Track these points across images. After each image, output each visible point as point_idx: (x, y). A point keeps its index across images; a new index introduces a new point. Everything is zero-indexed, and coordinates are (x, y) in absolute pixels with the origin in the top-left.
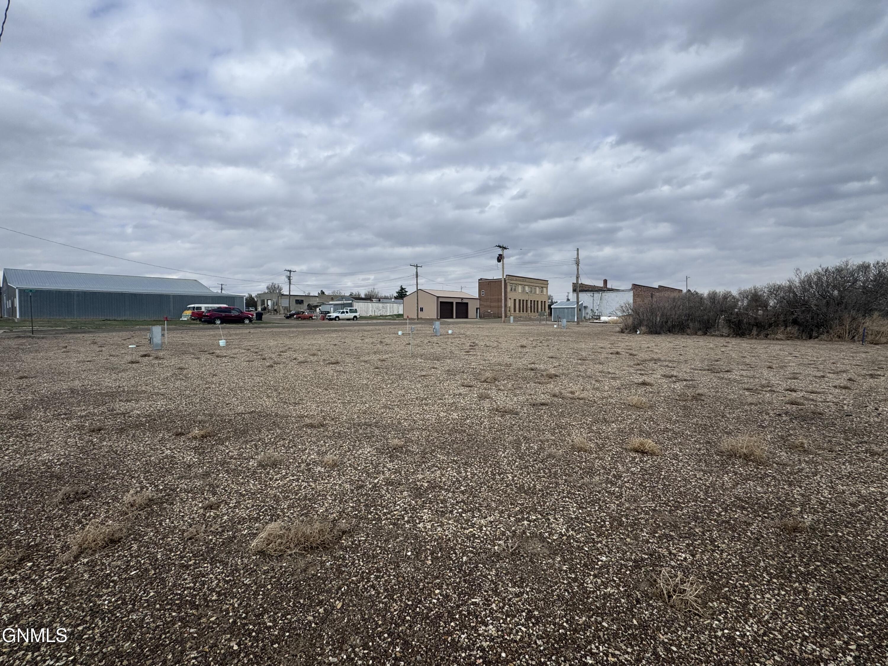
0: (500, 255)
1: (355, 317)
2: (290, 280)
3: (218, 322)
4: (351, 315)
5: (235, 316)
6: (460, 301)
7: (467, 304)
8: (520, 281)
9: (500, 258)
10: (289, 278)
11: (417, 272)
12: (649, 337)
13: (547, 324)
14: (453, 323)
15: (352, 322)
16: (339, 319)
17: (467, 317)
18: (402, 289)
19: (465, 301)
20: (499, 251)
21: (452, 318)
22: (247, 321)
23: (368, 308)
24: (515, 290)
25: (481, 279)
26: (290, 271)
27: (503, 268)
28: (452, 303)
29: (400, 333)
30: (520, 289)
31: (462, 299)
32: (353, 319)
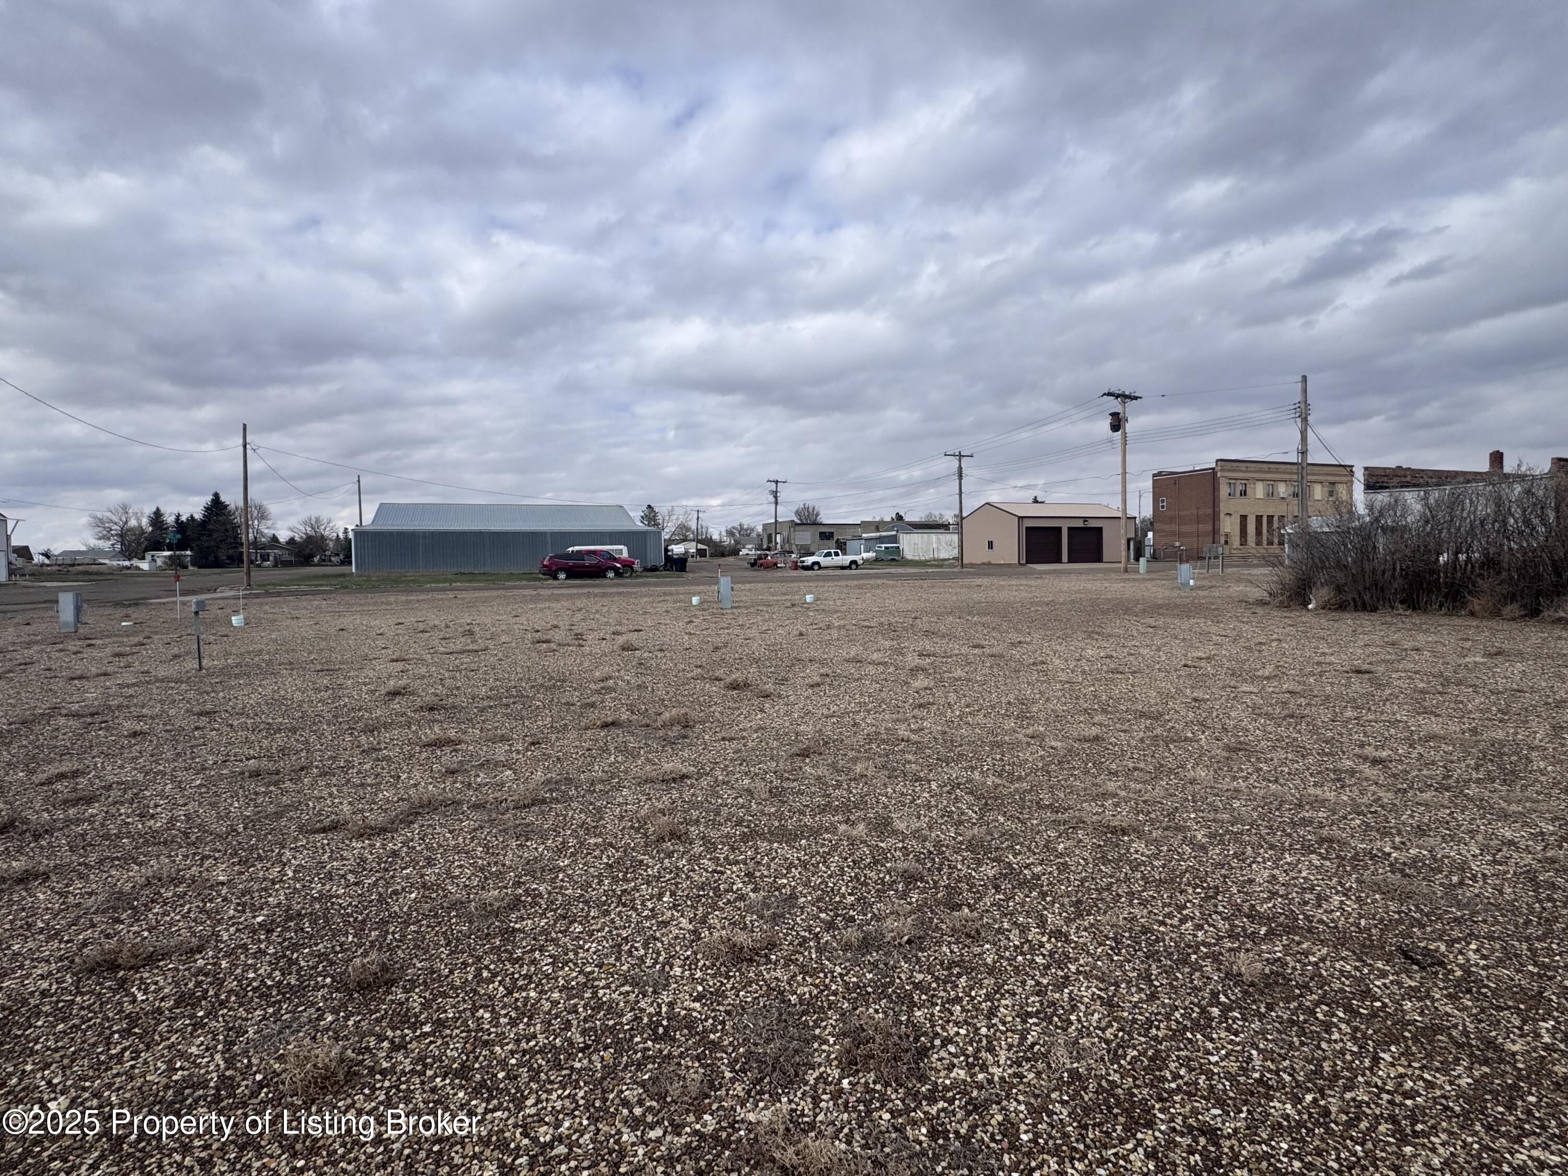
0: (1115, 415)
1: (854, 562)
2: (776, 497)
3: (562, 576)
4: (845, 560)
5: (591, 566)
6: (1080, 524)
7: (1100, 530)
8: (1260, 471)
9: (1117, 423)
10: (775, 494)
11: (960, 468)
14: (1061, 572)
15: (847, 572)
17: (1099, 559)
19: (1092, 524)
20: (1115, 405)
21: (1059, 561)
22: (611, 574)
23: (929, 543)
24: (1244, 493)
25: (1160, 474)
26: (777, 482)
27: (1125, 443)
28: (1059, 529)
31: (1085, 519)
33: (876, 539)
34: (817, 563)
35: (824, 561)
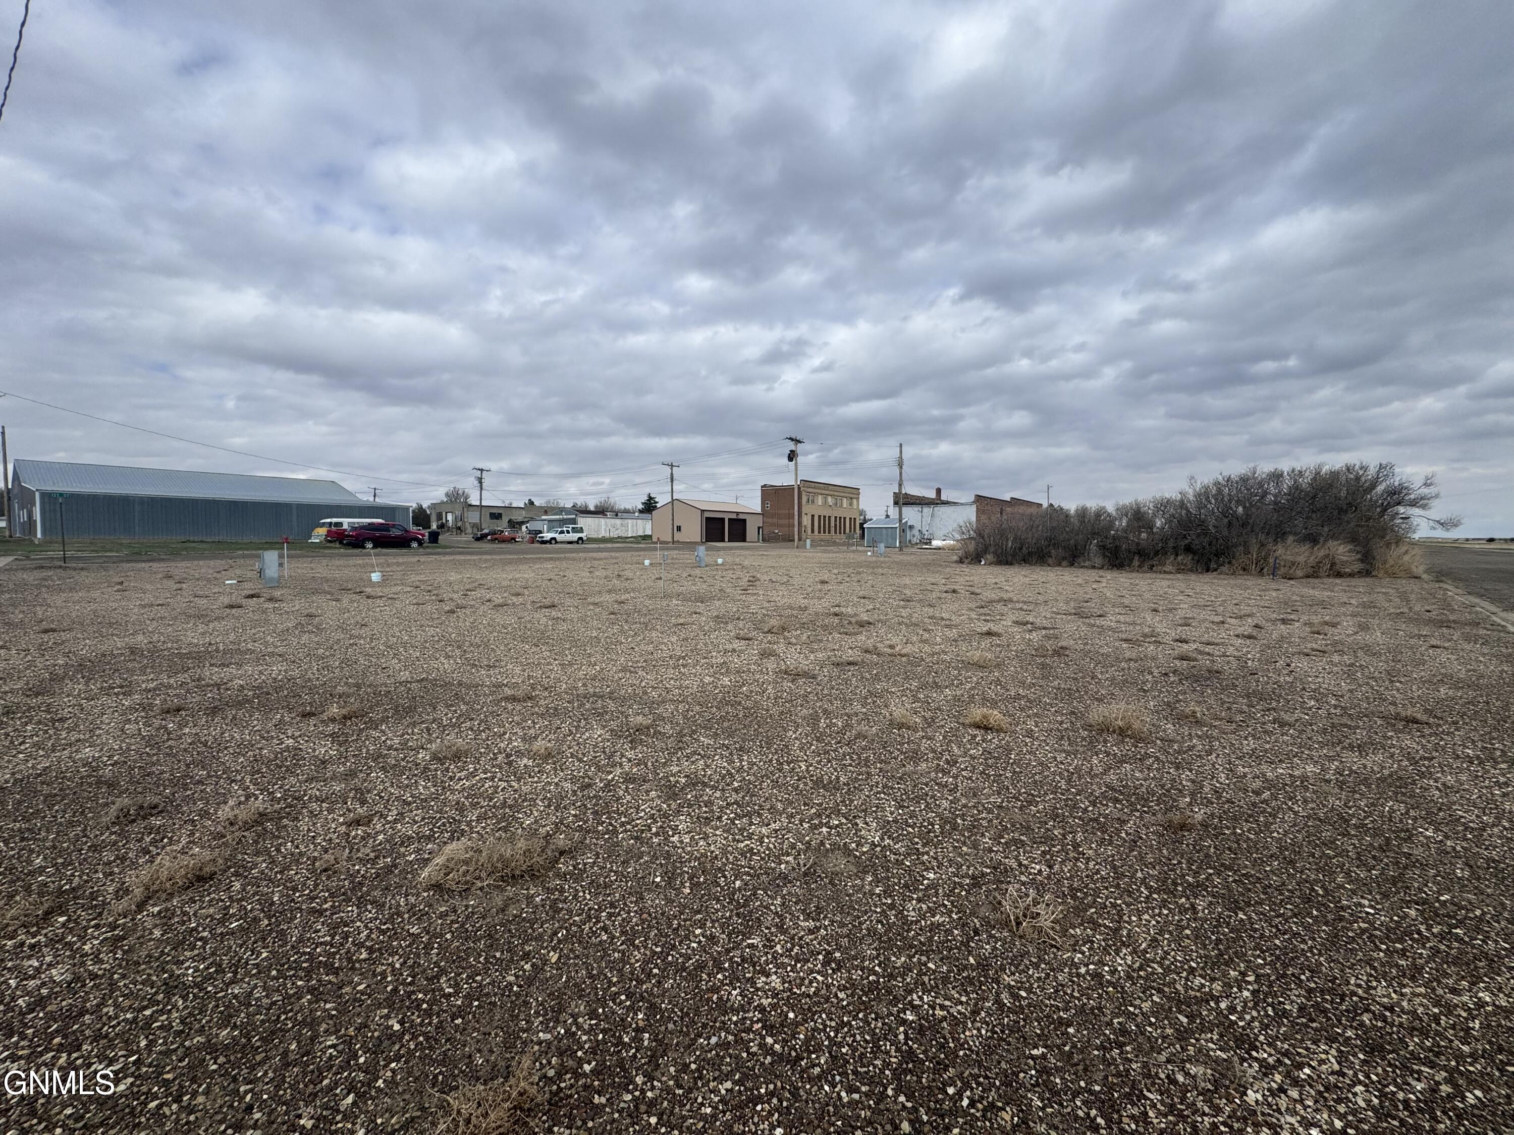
0: (792, 451)
1: (580, 538)
2: (481, 483)
3: (369, 545)
4: (575, 536)
5: (396, 537)
6: (734, 516)
7: (744, 521)
8: (820, 488)
9: (792, 456)
10: (480, 480)
11: (672, 474)
12: (997, 570)
13: (857, 551)
14: (724, 548)
15: (576, 546)
16: (556, 542)
17: (744, 540)
18: (650, 498)
19: (741, 517)
20: (791, 446)
21: (723, 540)
22: (415, 545)
23: (599, 526)
24: (813, 502)
25: (765, 486)
26: (482, 470)
27: (796, 470)
28: (723, 519)
29: (647, 562)
30: (820, 500)
31: (738, 513)
32: (577, 542)
33: (559, 520)
34: (554, 539)
35: (559, 537)
